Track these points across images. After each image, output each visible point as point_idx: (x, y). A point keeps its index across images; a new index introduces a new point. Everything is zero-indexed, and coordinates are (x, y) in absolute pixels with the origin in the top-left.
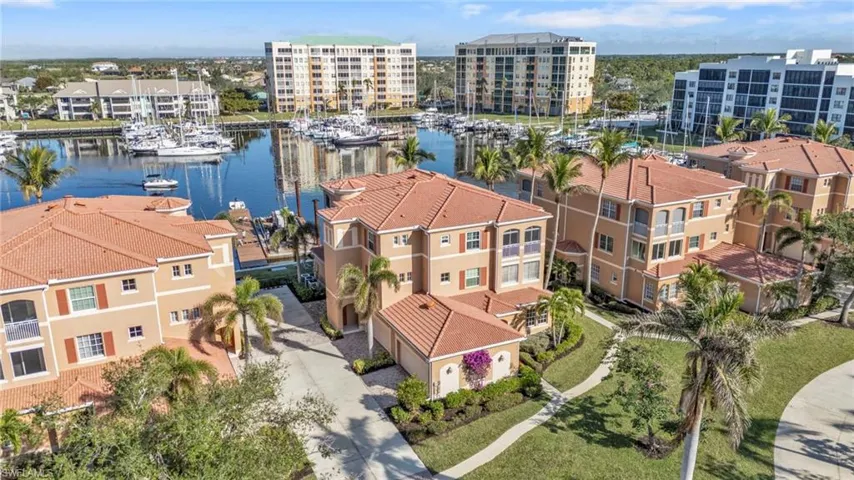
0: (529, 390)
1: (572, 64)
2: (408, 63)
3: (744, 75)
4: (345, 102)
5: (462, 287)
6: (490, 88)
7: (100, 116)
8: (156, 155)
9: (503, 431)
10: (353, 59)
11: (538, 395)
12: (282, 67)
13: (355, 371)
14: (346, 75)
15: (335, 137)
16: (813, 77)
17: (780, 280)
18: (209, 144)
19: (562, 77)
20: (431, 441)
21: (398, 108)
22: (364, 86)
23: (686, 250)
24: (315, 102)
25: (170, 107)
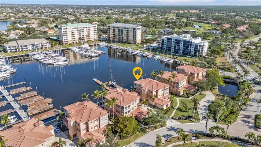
1: (137, 32)
2: (95, 30)
3: (176, 40)
5: (161, 96)
6: (117, 36)
7: (19, 51)
8: (53, 64)
9: (173, 112)
10: (82, 30)
11: (174, 108)
12: (64, 33)
13: (152, 108)
14: (81, 34)
16: (188, 42)
18: (66, 60)
20: (167, 114)
21: (93, 41)
23: (182, 87)
25: (38, 47)
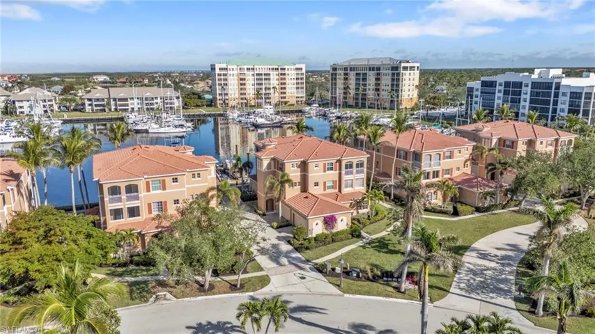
0: (355, 234)
1: (404, 77)
2: (300, 77)
3: (507, 84)
4: (260, 101)
5: (325, 190)
6: (352, 92)
7: (110, 110)
8: (148, 132)
9: (341, 248)
10: (265, 74)
11: (359, 236)
12: (221, 79)
13: (272, 227)
14: (261, 84)
15: (255, 122)
16: (548, 86)
17: (487, 189)
18: (180, 125)
19: (398, 85)
20: (308, 251)
21: (293, 105)
22: (272, 91)
23: (442, 176)
24: (242, 101)
25: (152, 104)
